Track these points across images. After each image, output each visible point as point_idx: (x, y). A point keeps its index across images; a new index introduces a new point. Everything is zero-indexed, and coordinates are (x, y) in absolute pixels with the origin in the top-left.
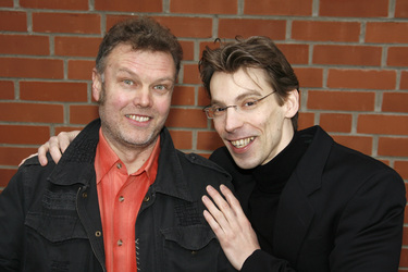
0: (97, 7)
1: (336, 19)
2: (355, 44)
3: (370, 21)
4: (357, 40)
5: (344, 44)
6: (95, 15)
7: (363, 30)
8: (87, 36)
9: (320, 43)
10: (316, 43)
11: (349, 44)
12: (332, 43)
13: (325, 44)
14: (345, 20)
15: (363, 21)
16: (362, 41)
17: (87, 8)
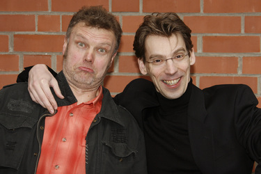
0: (16, 49)
1: (217, 55)
2: (234, 76)
3: (246, 55)
4: (236, 72)
5: (225, 75)
6: (14, 55)
7: (240, 64)
8: (7, 73)
9: (205, 75)
10: (202, 75)
11: (230, 75)
12: (215, 75)
13: (209, 75)
14: (225, 55)
15: (240, 56)
16: (240, 73)
17: (7, 50)
